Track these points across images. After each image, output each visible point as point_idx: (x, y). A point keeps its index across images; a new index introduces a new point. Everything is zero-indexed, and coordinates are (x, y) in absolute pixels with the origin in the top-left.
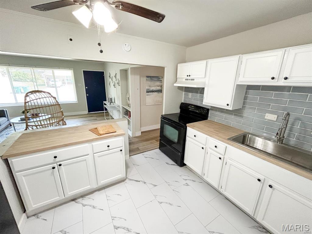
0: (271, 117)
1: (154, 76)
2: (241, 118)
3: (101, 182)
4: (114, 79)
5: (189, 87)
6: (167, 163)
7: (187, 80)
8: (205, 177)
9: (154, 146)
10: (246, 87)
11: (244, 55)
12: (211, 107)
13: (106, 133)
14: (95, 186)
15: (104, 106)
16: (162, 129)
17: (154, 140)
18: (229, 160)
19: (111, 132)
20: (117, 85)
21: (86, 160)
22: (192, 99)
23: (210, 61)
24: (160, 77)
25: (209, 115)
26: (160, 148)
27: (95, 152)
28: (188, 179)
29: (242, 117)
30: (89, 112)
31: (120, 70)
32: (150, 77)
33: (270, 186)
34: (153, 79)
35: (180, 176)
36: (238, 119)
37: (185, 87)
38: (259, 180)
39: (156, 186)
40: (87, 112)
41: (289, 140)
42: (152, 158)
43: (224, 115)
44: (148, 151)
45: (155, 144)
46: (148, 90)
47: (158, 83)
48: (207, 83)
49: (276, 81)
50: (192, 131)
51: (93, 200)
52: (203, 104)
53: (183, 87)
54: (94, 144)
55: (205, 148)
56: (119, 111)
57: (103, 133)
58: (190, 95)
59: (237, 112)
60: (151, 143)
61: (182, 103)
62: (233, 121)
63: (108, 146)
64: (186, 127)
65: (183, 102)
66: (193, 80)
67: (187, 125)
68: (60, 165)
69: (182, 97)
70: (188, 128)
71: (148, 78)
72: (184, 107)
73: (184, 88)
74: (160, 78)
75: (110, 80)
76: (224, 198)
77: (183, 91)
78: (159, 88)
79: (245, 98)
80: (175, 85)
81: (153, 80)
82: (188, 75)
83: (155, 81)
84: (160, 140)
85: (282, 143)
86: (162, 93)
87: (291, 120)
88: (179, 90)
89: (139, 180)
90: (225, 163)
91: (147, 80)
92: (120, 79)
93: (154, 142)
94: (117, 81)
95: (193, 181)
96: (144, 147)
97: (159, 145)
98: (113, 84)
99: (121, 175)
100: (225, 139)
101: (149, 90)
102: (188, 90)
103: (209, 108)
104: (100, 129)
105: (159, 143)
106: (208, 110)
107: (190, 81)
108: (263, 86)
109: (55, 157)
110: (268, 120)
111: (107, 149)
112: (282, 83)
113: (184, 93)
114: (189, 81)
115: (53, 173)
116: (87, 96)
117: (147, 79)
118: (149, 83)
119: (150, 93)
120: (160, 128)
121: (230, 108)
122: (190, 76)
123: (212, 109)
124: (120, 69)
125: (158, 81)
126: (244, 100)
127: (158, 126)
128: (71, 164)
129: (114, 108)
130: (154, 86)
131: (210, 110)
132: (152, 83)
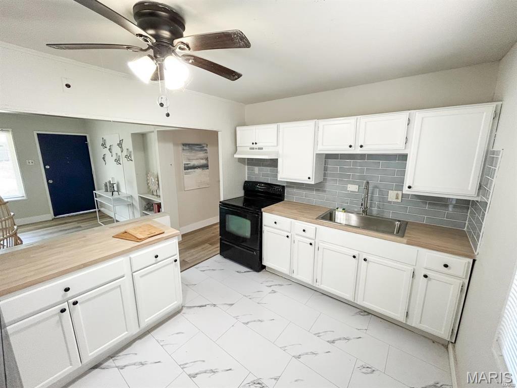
0: (353, 188)
1: (196, 143)
2: (324, 193)
3: (146, 320)
4: (116, 149)
5: (253, 159)
6: (238, 272)
7: (253, 149)
8: (294, 276)
9: (209, 252)
10: (324, 156)
11: (320, 121)
12: (287, 182)
13: (149, 236)
14: (135, 331)
15: (95, 199)
16: (223, 223)
17: (207, 245)
18: (321, 244)
19: (157, 233)
20: (124, 160)
21: (120, 286)
22: (261, 175)
23: (282, 126)
24: (204, 145)
25: (286, 194)
26: (222, 253)
27: (134, 270)
28: (273, 284)
29: (325, 191)
30: (55, 215)
31: (132, 134)
32: (189, 145)
33: (365, 260)
34: (194, 148)
35: (262, 283)
36: (321, 194)
37: (248, 159)
38: (354, 257)
39: (232, 304)
40: (51, 215)
41: (371, 210)
42: (213, 270)
43: (304, 192)
44: (202, 262)
45: (210, 249)
46: (186, 165)
47: (202, 155)
48: (280, 152)
49: (354, 149)
50: (269, 217)
51: (136, 354)
52: (278, 180)
53: (244, 159)
54: (133, 255)
55: (290, 237)
56: (131, 205)
57: (144, 237)
58: (256, 169)
59: (318, 187)
60: (203, 249)
61: (246, 182)
62: (314, 198)
63: (156, 257)
64: (262, 213)
65: (247, 180)
66: (262, 149)
67: (262, 209)
68: (75, 303)
69: (245, 174)
70: (264, 214)
71: (186, 146)
72: (249, 187)
73: (246, 160)
74: (203, 147)
75: (106, 151)
76: (321, 294)
77: (245, 164)
78: (203, 162)
79: (325, 169)
80: (236, 156)
81: (194, 150)
82: (254, 143)
83: (197, 150)
84: (221, 239)
85: (366, 215)
86: (208, 169)
87: (370, 189)
88: (240, 164)
89: (204, 304)
90: (317, 249)
91: (183, 149)
92: (131, 149)
93: (207, 247)
94: (125, 153)
95: (279, 285)
96: (193, 257)
97: (219, 248)
98: (115, 157)
99: (176, 302)
100: (313, 219)
101: (189, 165)
102: (252, 162)
103: (285, 185)
104: (135, 233)
105: (219, 245)
106: (283, 187)
107: (257, 150)
108: (341, 154)
109: (67, 290)
110: (351, 191)
111: (154, 262)
112: (359, 151)
113: (246, 167)
114: (255, 150)
115: (60, 321)
116: (48, 183)
117: (185, 148)
118: (188, 154)
119: (189, 170)
120: (219, 221)
121: (312, 182)
122: (256, 143)
123: (287, 186)
124: (133, 132)
125: (201, 150)
126: (324, 171)
127: (216, 219)
128: (95, 297)
129: (119, 200)
130: (197, 158)
131: (286, 188)
132: (193, 154)
